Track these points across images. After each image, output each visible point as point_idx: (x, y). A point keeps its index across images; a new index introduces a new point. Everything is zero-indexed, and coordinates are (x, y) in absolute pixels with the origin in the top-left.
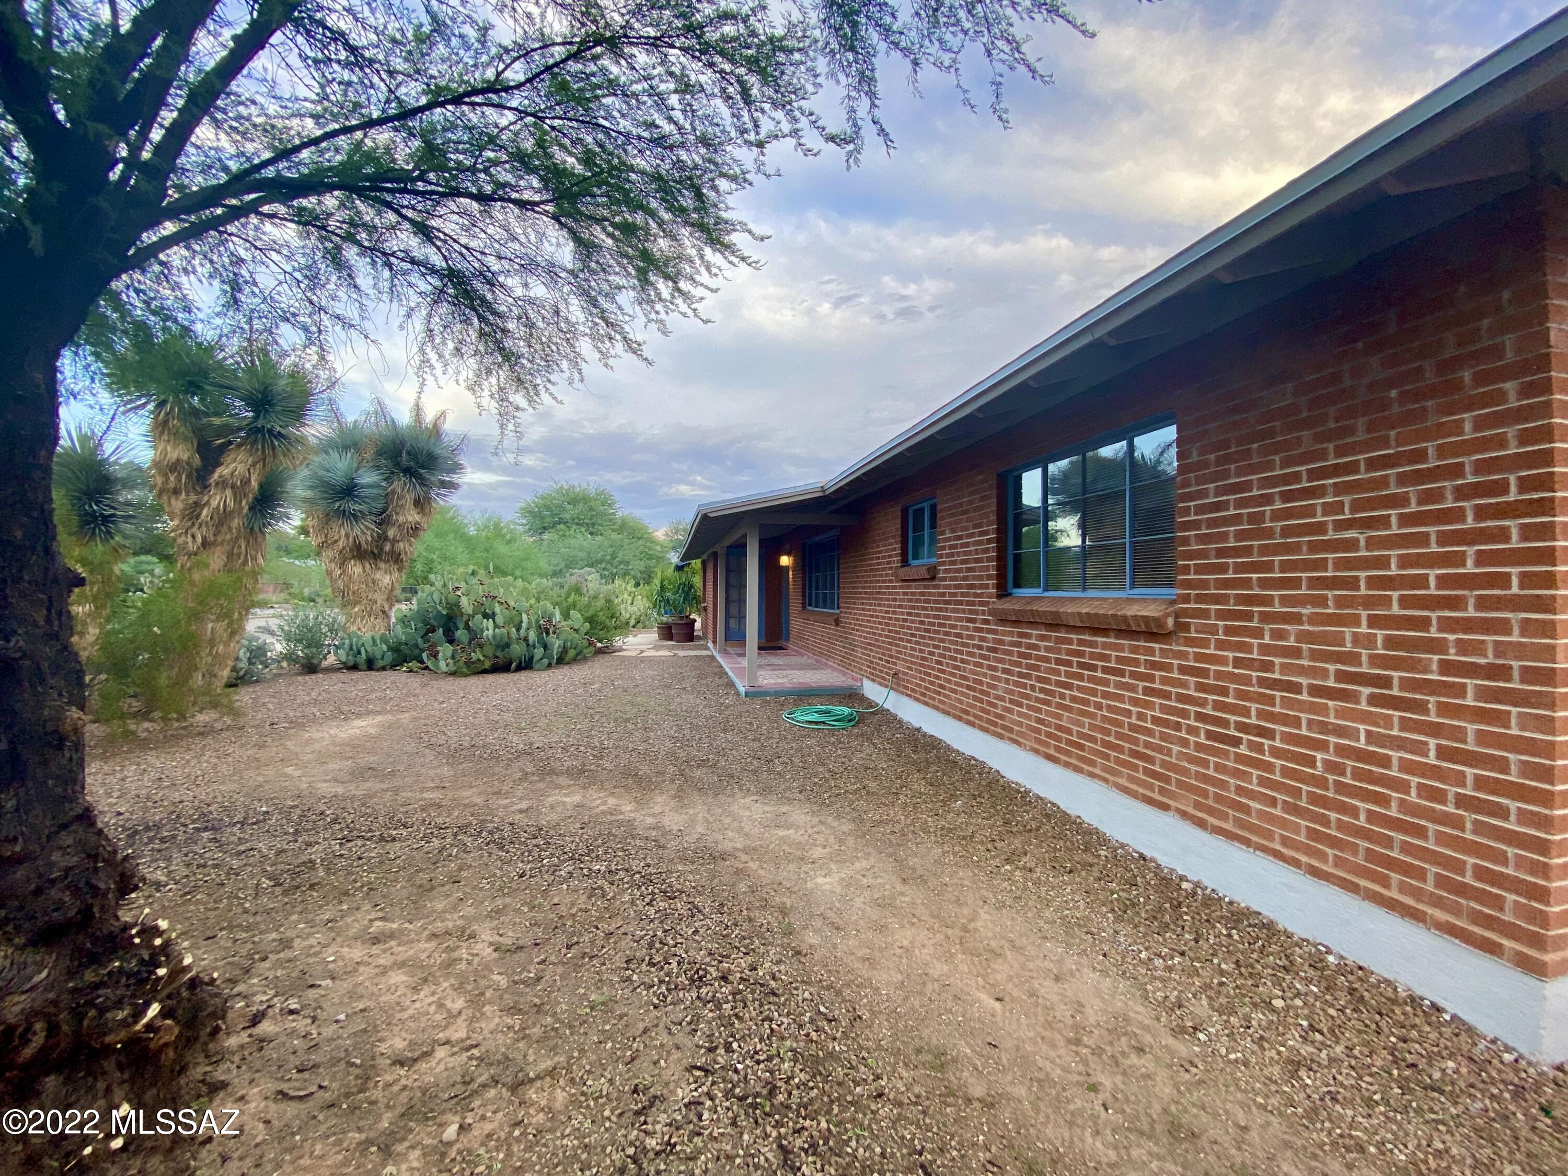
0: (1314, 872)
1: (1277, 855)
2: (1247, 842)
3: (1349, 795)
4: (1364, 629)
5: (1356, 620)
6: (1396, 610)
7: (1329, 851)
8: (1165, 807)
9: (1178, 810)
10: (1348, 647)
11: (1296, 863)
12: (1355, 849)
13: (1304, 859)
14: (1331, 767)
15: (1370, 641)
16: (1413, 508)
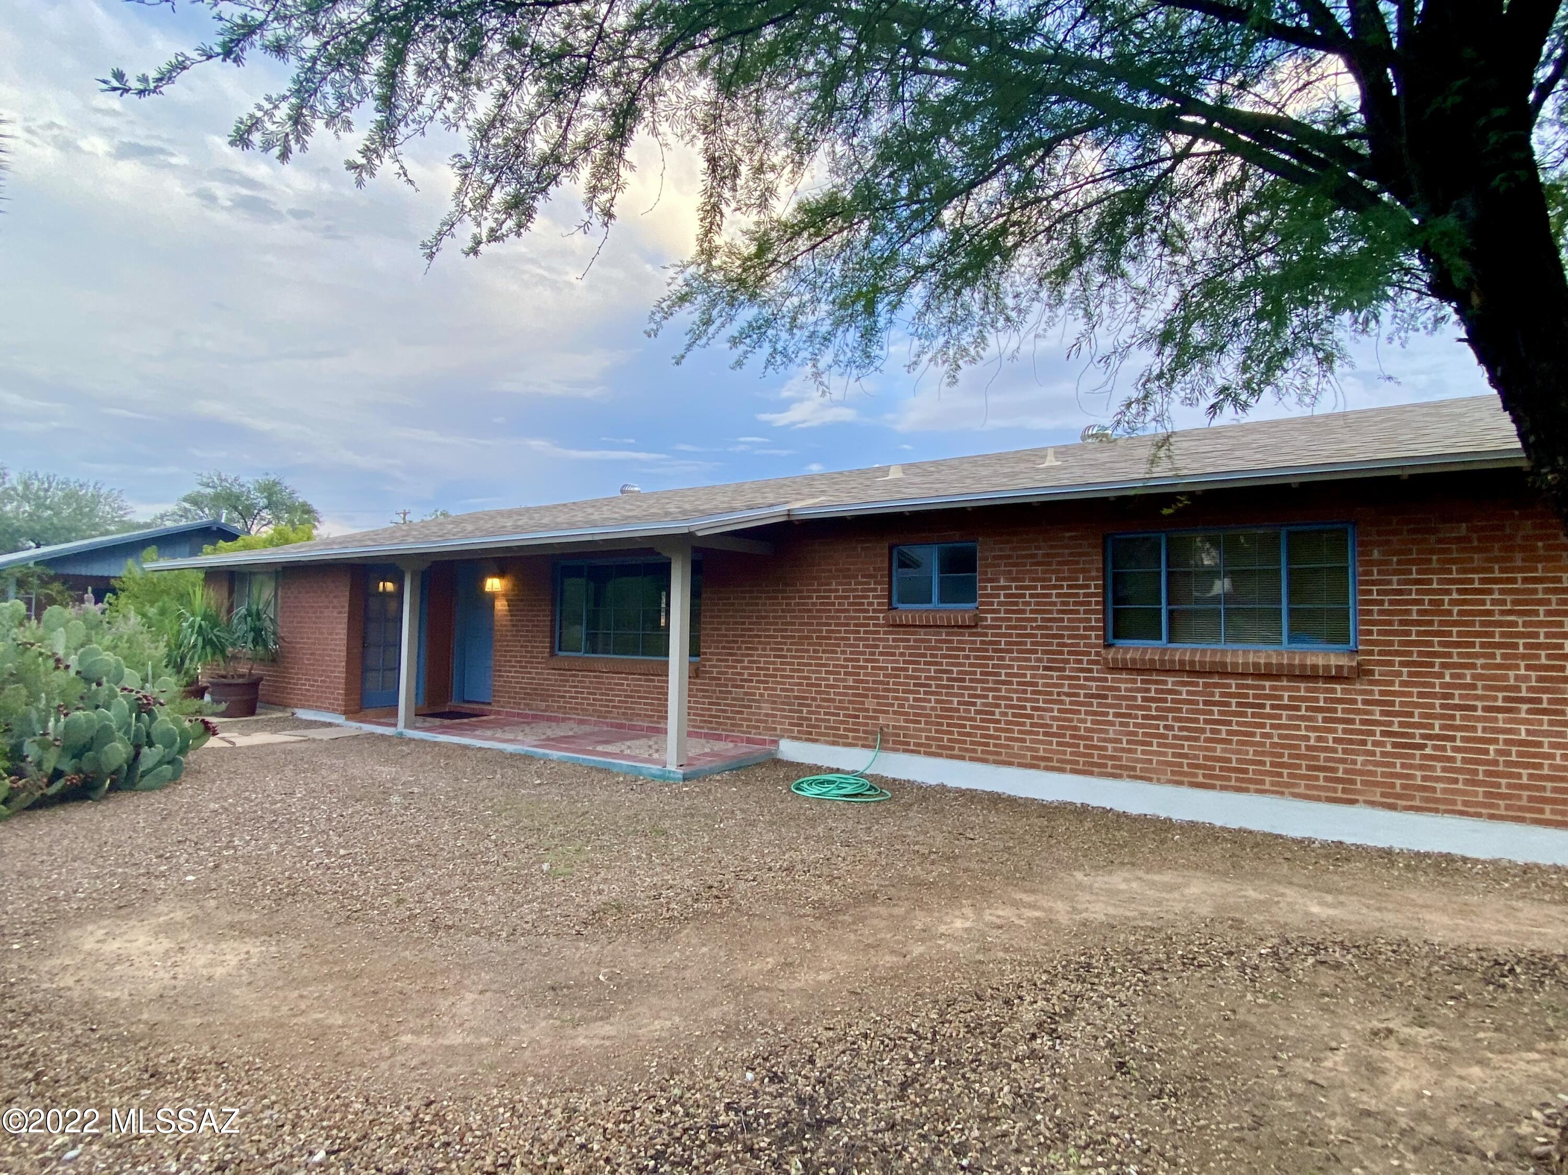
0: (1492, 817)
1: (1462, 813)
2: (1436, 811)
3: (1515, 767)
4: (1523, 672)
5: (1517, 667)
6: (1544, 661)
7: (1501, 802)
8: (1353, 802)
9: (1366, 802)
10: (1512, 682)
11: (1479, 815)
12: (1519, 797)
13: (1484, 811)
14: (1499, 752)
15: (1526, 678)
16: (1554, 607)
